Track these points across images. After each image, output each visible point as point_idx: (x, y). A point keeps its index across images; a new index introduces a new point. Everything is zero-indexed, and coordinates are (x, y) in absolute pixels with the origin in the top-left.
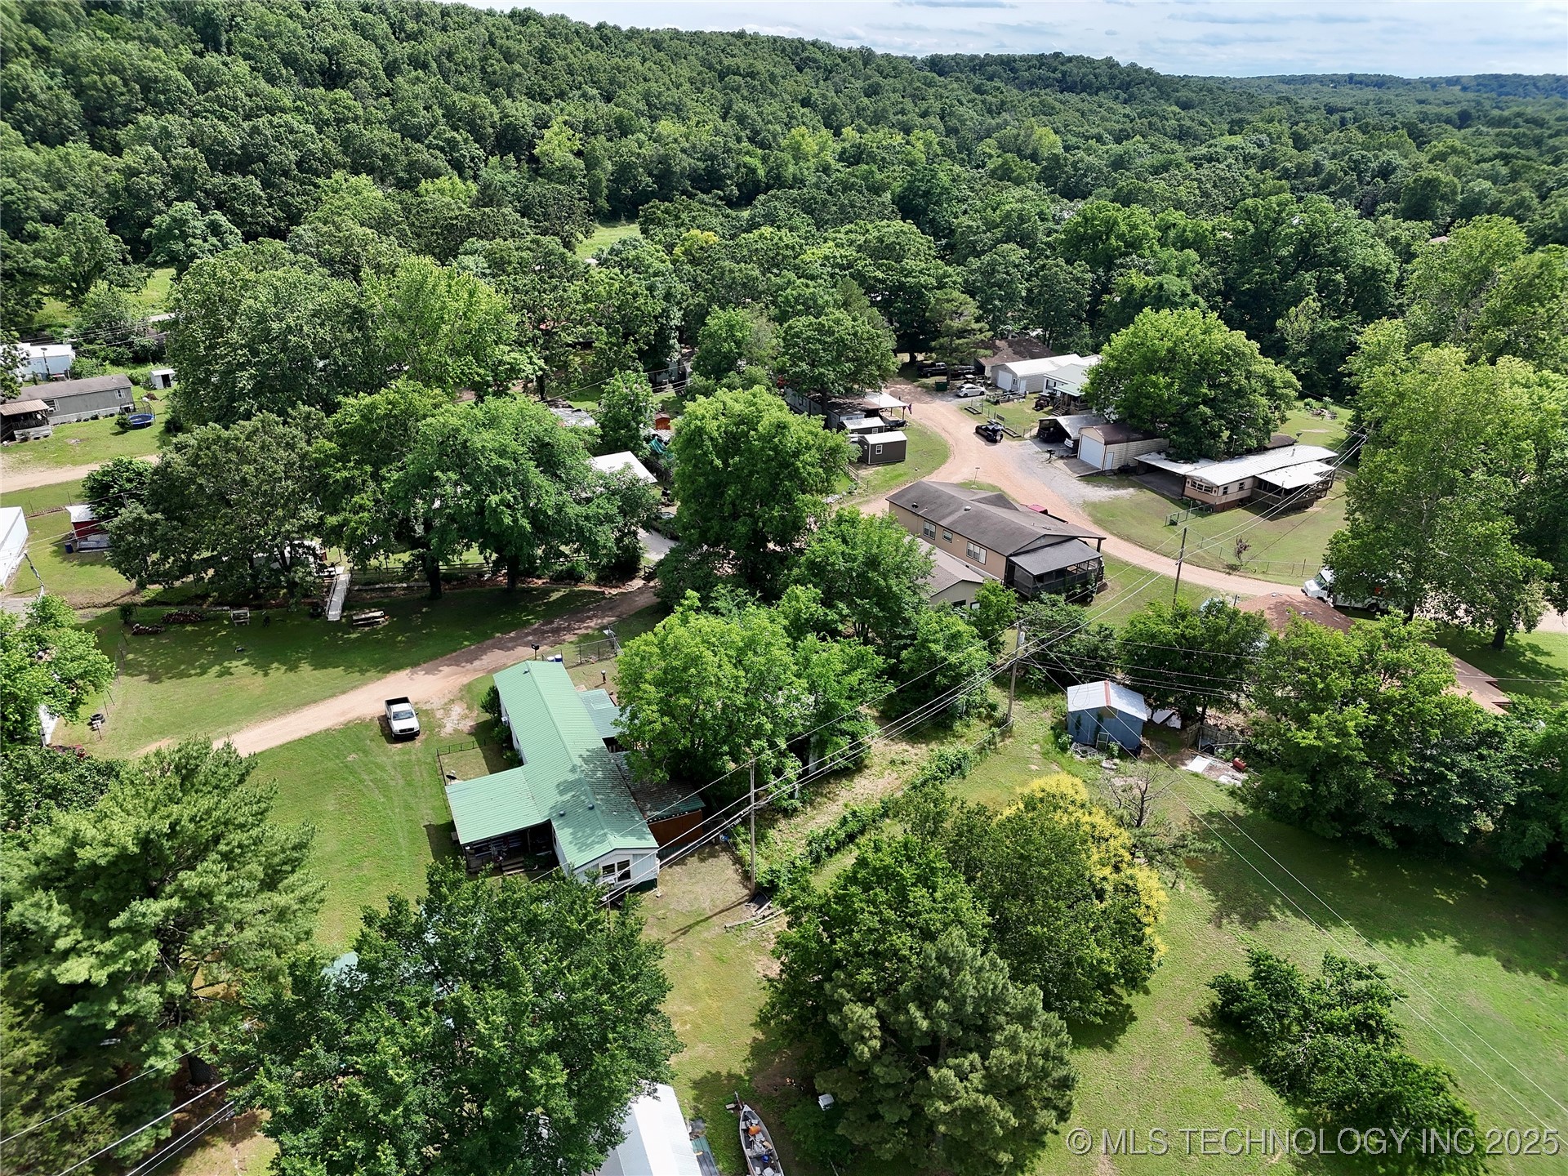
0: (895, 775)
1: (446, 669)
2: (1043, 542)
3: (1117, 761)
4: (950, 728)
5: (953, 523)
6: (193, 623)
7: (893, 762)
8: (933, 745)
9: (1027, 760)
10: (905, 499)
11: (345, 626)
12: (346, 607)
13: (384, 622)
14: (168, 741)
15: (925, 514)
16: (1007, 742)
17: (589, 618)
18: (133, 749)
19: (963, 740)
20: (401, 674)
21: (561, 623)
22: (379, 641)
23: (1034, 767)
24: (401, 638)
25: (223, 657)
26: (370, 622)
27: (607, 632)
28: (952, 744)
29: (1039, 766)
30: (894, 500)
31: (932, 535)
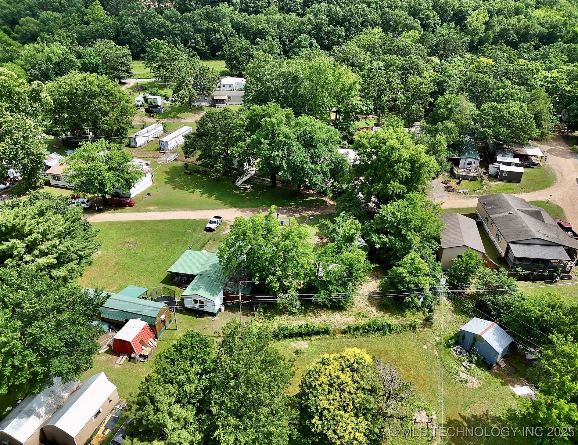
0: (354, 319)
1: (248, 212)
2: (537, 242)
3: (473, 365)
4: (404, 311)
5: (496, 218)
6: (201, 174)
7: (359, 314)
8: (387, 315)
9: (426, 342)
10: (485, 199)
11: (238, 188)
12: (245, 182)
13: (249, 190)
14: (156, 207)
15: (488, 209)
16: (425, 330)
17: (312, 210)
18: (146, 206)
19: (404, 319)
20: (234, 209)
21: (300, 209)
22: (241, 196)
23: (425, 347)
24: (248, 197)
25: (198, 187)
26: (245, 189)
27: (311, 218)
28: (397, 318)
29: (428, 348)
30: (480, 199)
31: (488, 221)
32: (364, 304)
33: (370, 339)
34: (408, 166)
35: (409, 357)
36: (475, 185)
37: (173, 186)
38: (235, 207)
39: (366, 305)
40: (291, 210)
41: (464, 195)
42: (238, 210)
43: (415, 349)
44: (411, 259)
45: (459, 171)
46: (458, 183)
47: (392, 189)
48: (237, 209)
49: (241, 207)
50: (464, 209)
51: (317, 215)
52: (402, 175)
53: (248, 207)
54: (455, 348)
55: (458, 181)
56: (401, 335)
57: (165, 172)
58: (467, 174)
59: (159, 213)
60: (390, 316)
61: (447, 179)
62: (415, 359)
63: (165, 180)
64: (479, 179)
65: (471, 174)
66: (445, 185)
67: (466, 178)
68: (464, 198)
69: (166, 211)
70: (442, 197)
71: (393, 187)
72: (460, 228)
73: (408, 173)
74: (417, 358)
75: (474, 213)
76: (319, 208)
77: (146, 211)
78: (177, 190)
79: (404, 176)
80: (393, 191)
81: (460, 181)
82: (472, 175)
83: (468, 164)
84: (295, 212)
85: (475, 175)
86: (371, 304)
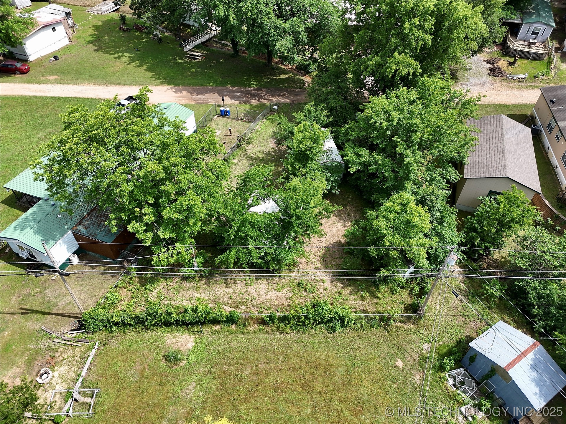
6: (141, 32)
7: (300, 284)
9: (402, 353)
10: (555, 93)
11: (184, 55)
12: (197, 47)
13: (200, 59)
14: (57, 77)
15: (556, 111)
16: (406, 326)
17: (279, 96)
18: (45, 75)
19: (375, 301)
20: (166, 87)
21: (263, 92)
22: (184, 68)
23: (399, 363)
24: (194, 70)
25: (128, 51)
26: (193, 57)
27: (275, 107)
28: (363, 299)
29: (405, 365)
30: (545, 91)
31: (551, 130)
32: (313, 266)
33: (307, 338)
34: (430, 24)
35: (366, 384)
36: (538, 67)
37: (96, 48)
38: (169, 83)
39: (317, 268)
40: (249, 93)
41: (517, 84)
42: (171, 89)
43: (381, 366)
44: (401, 204)
45: (517, 45)
46: (511, 64)
47: (394, 67)
48: (170, 87)
49: (177, 85)
50: (513, 106)
51: (284, 104)
52: (417, 41)
53: (188, 85)
54: (454, 372)
55: (512, 60)
56: (362, 333)
57: (94, 26)
58: (528, 50)
59: (57, 85)
60: (351, 294)
61: (495, 55)
62: (376, 388)
63: (89, 38)
64: (546, 58)
65: (534, 50)
66: (490, 66)
67: (524, 55)
68: (517, 87)
69: (68, 84)
70: (482, 84)
71: (397, 63)
72: (503, 142)
73: (428, 38)
74: (381, 387)
75: (529, 113)
76: (292, 93)
77: (39, 82)
78: (100, 53)
79: (421, 43)
80: (396, 71)
81: (515, 60)
82: (536, 51)
83: (533, 33)
84: (254, 96)
85: (541, 52)
86: (326, 268)
